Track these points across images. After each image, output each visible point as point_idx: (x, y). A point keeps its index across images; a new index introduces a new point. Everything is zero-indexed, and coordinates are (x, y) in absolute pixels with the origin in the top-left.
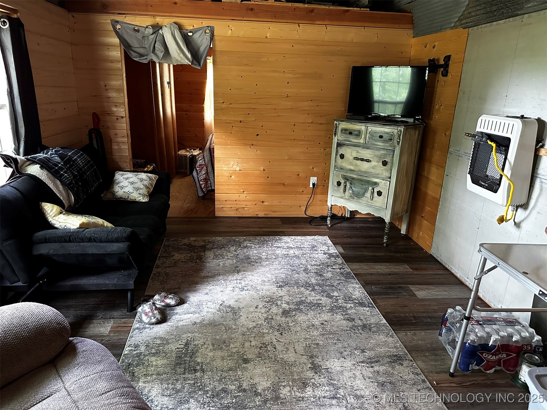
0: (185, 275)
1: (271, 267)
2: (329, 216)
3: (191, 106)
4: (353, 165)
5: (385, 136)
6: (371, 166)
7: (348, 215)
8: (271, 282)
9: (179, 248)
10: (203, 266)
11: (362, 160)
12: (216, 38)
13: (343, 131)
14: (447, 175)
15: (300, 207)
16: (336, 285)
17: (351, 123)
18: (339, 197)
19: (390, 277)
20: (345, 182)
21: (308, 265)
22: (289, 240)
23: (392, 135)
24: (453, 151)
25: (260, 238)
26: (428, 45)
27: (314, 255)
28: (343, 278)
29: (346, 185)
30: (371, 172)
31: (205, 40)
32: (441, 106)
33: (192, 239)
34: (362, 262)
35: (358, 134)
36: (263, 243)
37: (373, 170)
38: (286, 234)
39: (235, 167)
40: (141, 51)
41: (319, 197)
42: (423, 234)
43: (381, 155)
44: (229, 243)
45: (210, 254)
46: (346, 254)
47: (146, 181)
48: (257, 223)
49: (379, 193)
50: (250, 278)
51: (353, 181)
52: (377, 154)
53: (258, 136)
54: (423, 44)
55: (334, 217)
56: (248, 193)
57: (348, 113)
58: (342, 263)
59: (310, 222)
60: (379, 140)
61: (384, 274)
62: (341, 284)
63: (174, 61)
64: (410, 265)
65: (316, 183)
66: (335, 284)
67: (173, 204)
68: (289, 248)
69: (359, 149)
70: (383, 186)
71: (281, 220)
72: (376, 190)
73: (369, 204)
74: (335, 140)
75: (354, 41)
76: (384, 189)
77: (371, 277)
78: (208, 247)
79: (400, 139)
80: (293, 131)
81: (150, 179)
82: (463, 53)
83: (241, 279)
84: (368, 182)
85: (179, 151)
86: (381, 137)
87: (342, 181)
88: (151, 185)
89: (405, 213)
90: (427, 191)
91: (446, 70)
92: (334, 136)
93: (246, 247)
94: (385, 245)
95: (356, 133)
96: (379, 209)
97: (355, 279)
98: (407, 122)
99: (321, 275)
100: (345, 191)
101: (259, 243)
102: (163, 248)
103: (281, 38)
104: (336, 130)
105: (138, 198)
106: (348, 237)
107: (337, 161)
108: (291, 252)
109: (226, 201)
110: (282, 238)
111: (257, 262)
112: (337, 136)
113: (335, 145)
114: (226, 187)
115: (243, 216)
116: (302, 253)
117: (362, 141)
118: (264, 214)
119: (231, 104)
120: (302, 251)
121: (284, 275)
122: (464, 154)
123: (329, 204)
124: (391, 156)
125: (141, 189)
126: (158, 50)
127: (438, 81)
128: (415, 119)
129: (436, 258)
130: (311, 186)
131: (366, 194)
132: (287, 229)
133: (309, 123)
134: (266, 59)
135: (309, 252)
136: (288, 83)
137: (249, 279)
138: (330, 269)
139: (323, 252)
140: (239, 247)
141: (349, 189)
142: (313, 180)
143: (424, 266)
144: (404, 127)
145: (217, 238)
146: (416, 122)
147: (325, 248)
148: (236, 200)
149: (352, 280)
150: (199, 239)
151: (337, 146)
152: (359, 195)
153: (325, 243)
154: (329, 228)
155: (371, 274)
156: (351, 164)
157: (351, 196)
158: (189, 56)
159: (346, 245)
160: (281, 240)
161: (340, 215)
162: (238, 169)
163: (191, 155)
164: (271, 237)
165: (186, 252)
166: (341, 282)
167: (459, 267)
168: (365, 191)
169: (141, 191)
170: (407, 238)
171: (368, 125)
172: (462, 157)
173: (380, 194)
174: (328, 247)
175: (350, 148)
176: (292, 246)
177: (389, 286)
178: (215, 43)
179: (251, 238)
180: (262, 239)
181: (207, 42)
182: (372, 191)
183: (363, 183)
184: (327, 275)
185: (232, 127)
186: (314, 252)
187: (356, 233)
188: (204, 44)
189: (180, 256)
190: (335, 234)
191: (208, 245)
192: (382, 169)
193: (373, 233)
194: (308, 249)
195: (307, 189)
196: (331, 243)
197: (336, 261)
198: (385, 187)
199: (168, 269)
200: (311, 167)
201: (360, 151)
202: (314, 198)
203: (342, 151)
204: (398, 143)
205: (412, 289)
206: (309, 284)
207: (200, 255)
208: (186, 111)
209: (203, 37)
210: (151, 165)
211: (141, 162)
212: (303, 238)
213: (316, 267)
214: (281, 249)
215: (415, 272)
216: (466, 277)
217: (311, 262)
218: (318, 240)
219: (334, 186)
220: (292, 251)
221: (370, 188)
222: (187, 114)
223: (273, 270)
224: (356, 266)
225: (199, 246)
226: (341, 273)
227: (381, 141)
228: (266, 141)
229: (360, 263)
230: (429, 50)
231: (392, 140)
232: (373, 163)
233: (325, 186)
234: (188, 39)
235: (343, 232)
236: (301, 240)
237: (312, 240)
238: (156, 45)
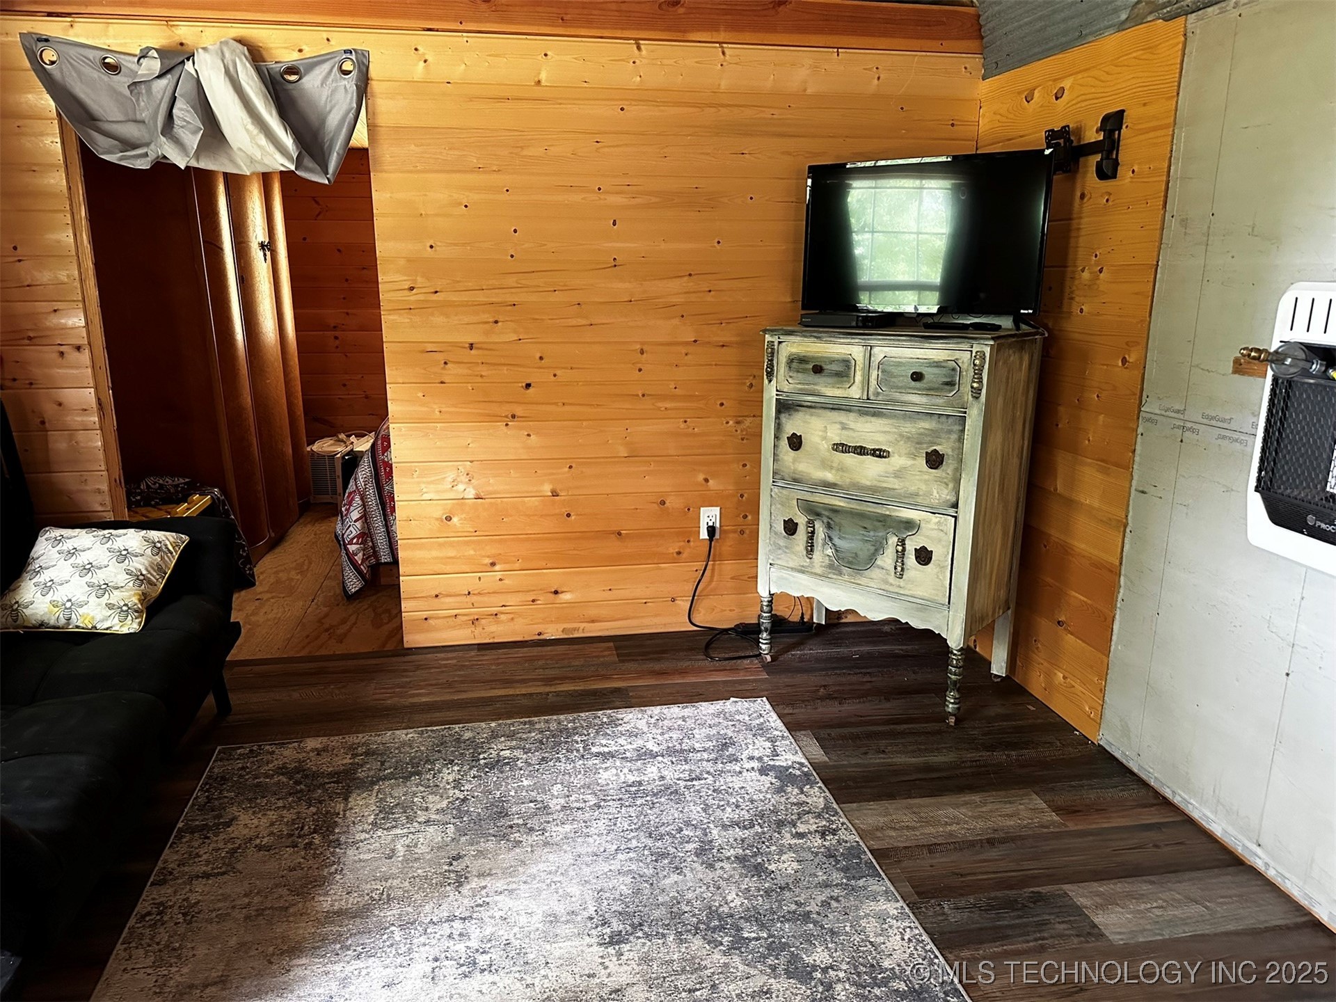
0: (260, 913)
1: (579, 850)
2: (766, 630)
3: (347, 314)
4: (832, 468)
5: (928, 372)
6: (891, 469)
7: (819, 619)
8: (579, 918)
9: (258, 785)
10: (334, 863)
11: (861, 451)
12: (375, 86)
13: (795, 365)
14: (1143, 492)
15: (673, 600)
16: (818, 914)
17: (815, 337)
18: (792, 569)
19: (993, 853)
20: (810, 523)
21: (711, 826)
22: (642, 725)
23: (954, 369)
24: (1158, 411)
25: (547, 722)
26: (1036, 92)
27: (729, 779)
28: (837, 877)
29: (813, 532)
30: (889, 489)
31: (340, 95)
32: (1101, 271)
33: (312, 743)
34: (891, 796)
35: (843, 371)
36: (557, 741)
37: (896, 480)
38: (634, 701)
39: (461, 487)
40: (131, 131)
41: (729, 567)
42: (1065, 678)
43: (921, 434)
44: (439, 751)
45: (363, 806)
46: (834, 767)
47: (140, 558)
48: (540, 663)
49: (923, 554)
50: (500, 905)
51: (836, 520)
52: (907, 430)
53: (531, 390)
54: (1020, 93)
55: (779, 625)
56: (507, 567)
57: (803, 308)
58: (827, 808)
59: (708, 646)
60: (914, 389)
61: (972, 844)
62: (834, 904)
63: (242, 164)
64: (1048, 797)
65: (718, 525)
66: (813, 907)
67: (275, 611)
68: (645, 755)
69: (851, 419)
70: (934, 534)
71: (617, 648)
72: (911, 546)
73: (891, 589)
74: (770, 393)
75: (809, 91)
76: (940, 541)
77: (930, 861)
78: (361, 774)
79: (981, 382)
80: (640, 370)
81: (157, 548)
82: (1173, 97)
83: (468, 914)
84: (885, 521)
85: (311, 443)
86: (917, 377)
87: (801, 520)
88: (160, 570)
89: (1001, 612)
90: (1070, 541)
91: (1112, 159)
92: (766, 381)
93: (497, 764)
94: (952, 720)
95: (835, 367)
96: (924, 606)
97: (880, 876)
98: (998, 328)
99: (759, 870)
100: (810, 549)
101: (541, 742)
102: (201, 789)
103: (585, 85)
104: (772, 360)
105: (102, 621)
106: (830, 697)
107: (781, 456)
108: (652, 771)
109: (437, 596)
110: (620, 716)
111: (531, 830)
112: (775, 379)
113: (770, 409)
114: (435, 553)
115: (496, 641)
116: (686, 775)
117: (855, 392)
118: (563, 631)
119: (436, 292)
120: (687, 767)
121: (628, 880)
122: (1205, 421)
123: (763, 592)
124: (954, 436)
125: (118, 588)
126: (182, 127)
127: (1083, 196)
128: (1018, 320)
129: (1124, 762)
130: (704, 535)
131: (879, 558)
132: (634, 678)
133: (687, 343)
134: (542, 150)
135: (709, 766)
136: (614, 224)
137: (498, 914)
138: (788, 839)
139: (756, 764)
140: (470, 769)
141: (825, 544)
142: (709, 515)
143: (1092, 795)
144: (992, 342)
145: (397, 732)
146: (1023, 327)
147: (761, 747)
148: (469, 593)
149: (871, 881)
150: (335, 741)
151: (778, 412)
152: (858, 564)
153: (760, 727)
154: (766, 667)
155: (931, 848)
156: (825, 464)
157: (831, 566)
158: (288, 141)
159: (829, 731)
160: (616, 726)
161: (795, 618)
162: (471, 493)
163: (348, 454)
164: (582, 715)
165: (280, 803)
166: (832, 897)
167: (1218, 801)
168: (876, 550)
169: (116, 597)
170: (1011, 688)
171: (873, 342)
172: (1192, 430)
173: (924, 556)
174: (773, 740)
175: (819, 416)
176: (651, 745)
177: (999, 894)
178: (374, 105)
179: (516, 724)
180: (553, 726)
181: (348, 100)
182: (900, 548)
183: (867, 524)
184: (781, 866)
185: (445, 363)
186: (729, 767)
187: (854, 679)
188: (337, 107)
189: (256, 822)
190: (789, 689)
191: (362, 766)
192: (926, 477)
193: (907, 677)
194: (705, 755)
195: (692, 544)
196: (779, 724)
197: (803, 798)
198: (942, 534)
199: (199, 886)
200: (701, 477)
201: (852, 425)
202: (713, 570)
203: (792, 425)
204: (976, 393)
205: (1081, 901)
206: (720, 918)
207: (328, 812)
208: (335, 327)
209: (334, 85)
210: (203, 494)
211: (177, 486)
212: (688, 711)
213: (739, 833)
214: (618, 763)
215: (1072, 826)
216: (1250, 840)
217: (719, 812)
218: (737, 717)
219: (776, 533)
220: (654, 769)
221: (893, 540)
222: (336, 338)
223: (588, 859)
224: (874, 814)
225: (331, 775)
226: (830, 854)
227: (917, 389)
228: (556, 404)
229: (886, 803)
230: (1041, 106)
231: (954, 385)
232: (897, 461)
233: (747, 532)
234: (286, 90)
235: (814, 679)
236: (680, 722)
237: (718, 716)
238: (174, 111)
